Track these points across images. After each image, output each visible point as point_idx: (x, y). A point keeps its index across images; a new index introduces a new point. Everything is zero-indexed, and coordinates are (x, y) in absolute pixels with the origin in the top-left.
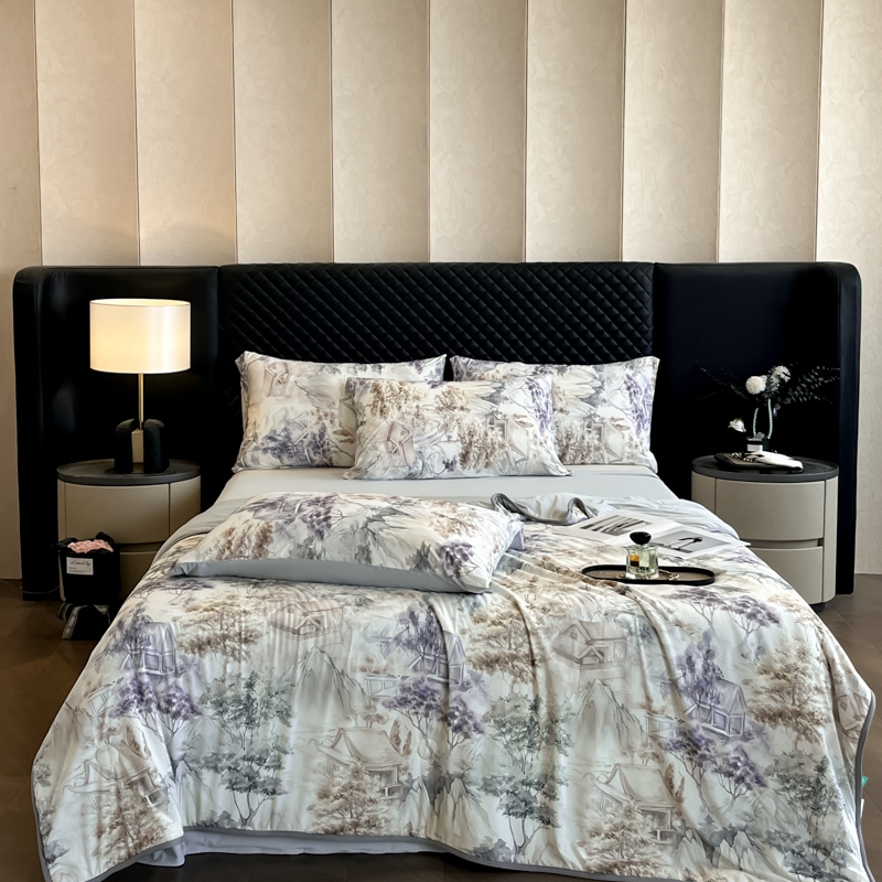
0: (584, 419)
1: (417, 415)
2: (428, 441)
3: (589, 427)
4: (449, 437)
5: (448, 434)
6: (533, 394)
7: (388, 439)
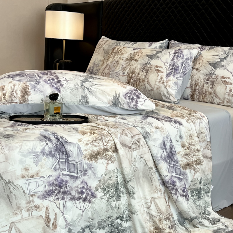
0: (207, 75)
1: (117, 62)
2: (115, 74)
3: (208, 80)
4: (124, 73)
5: (124, 72)
6: (174, 56)
7: (103, 72)
